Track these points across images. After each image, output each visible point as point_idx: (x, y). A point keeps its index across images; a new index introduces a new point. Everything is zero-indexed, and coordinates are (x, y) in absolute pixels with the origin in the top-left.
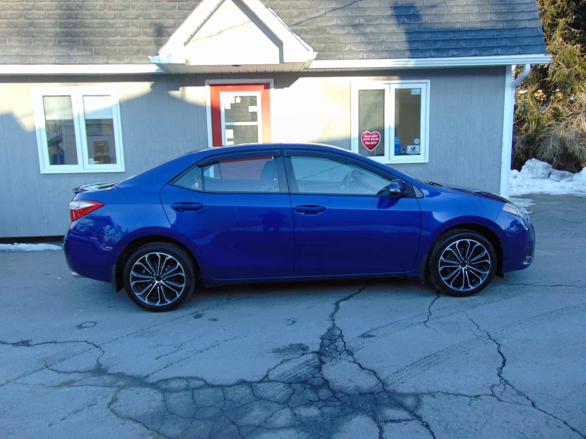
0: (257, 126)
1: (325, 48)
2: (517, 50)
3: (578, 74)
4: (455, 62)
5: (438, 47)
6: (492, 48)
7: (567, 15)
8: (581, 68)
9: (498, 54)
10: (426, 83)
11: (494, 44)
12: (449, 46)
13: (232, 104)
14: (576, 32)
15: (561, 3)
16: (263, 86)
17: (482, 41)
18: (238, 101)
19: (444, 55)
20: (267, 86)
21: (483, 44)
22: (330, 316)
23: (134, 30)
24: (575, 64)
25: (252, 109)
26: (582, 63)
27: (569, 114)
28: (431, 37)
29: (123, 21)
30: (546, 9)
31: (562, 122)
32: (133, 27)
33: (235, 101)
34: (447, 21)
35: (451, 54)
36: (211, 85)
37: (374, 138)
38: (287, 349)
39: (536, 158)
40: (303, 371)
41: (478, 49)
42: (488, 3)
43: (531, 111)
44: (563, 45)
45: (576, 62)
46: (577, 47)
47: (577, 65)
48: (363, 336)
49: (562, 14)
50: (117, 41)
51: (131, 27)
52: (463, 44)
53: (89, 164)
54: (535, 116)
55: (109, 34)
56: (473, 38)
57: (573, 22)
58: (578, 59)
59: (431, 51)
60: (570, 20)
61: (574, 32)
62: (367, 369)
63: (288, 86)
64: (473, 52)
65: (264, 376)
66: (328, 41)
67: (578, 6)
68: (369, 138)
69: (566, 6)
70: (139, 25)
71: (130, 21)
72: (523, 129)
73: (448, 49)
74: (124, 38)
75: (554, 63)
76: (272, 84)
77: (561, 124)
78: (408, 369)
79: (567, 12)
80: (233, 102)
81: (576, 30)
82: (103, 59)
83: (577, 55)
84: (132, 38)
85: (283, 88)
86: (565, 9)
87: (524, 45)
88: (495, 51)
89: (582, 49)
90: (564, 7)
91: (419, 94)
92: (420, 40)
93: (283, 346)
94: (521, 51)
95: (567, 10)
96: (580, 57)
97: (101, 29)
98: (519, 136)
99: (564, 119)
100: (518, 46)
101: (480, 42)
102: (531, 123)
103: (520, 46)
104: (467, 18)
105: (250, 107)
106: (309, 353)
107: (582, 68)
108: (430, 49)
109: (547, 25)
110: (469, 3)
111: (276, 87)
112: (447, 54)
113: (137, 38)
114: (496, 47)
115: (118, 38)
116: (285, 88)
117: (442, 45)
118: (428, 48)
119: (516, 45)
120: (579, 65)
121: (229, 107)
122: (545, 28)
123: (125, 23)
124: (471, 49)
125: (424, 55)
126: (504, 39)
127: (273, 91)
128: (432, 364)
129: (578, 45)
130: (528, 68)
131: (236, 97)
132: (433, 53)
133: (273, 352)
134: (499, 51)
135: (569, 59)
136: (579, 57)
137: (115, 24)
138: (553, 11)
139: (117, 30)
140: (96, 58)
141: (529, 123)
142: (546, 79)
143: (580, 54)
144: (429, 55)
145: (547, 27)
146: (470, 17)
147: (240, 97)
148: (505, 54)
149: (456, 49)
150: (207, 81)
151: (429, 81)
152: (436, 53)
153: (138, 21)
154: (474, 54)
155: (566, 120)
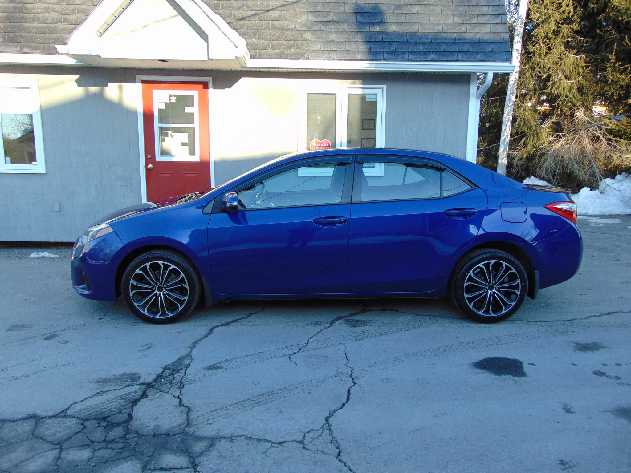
0: (193, 129)
1: (268, 44)
2: (479, 56)
3: (581, 87)
4: (409, 66)
5: (393, 49)
6: (453, 52)
7: (574, 22)
8: (584, 81)
9: (458, 60)
10: (383, 88)
11: (456, 48)
12: (406, 49)
13: (166, 104)
14: (582, 41)
15: (567, 8)
16: (202, 86)
17: (442, 45)
18: (173, 100)
19: (399, 58)
20: (205, 86)
21: (443, 48)
22: (193, 343)
23: (53, 16)
24: (578, 75)
25: (188, 110)
26: (586, 75)
27: (571, 130)
28: (386, 38)
29: (43, 6)
30: (550, 14)
31: (562, 139)
32: (53, 13)
33: (170, 100)
34: (405, 21)
35: (407, 58)
36: (143, 82)
37: (324, 147)
38: (117, 378)
39: (535, 176)
40: (112, 406)
41: (436, 53)
42: (452, 4)
43: (529, 125)
44: (565, 54)
45: (580, 73)
46: (581, 58)
47: (581, 77)
48: (210, 368)
49: (568, 21)
50: (34, 27)
51: (51, 13)
52: (421, 48)
53: (6, 163)
54: (533, 131)
55: (26, 20)
56: (432, 41)
57: (579, 29)
58: (582, 70)
59: (385, 54)
60: (575, 27)
61: (580, 40)
62: (185, 406)
63: (229, 87)
64: (431, 57)
65: (63, 410)
66: (272, 38)
67: (586, 11)
68: (318, 146)
69: (572, 12)
70: (60, 10)
71: (51, 5)
72: (521, 144)
73: (404, 52)
74: (42, 25)
75: (553, 73)
76: (210, 84)
77: (560, 141)
78: (229, 407)
79: (573, 18)
80: (168, 101)
81: (583, 39)
82: (17, 47)
83: (581, 67)
84: (51, 25)
85: (224, 89)
86: (571, 15)
87: (487, 51)
88: (455, 57)
89: (587, 60)
90: (570, 12)
91: (375, 100)
92: (374, 40)
93: (114, 375)
94: (484, 58)
95: (572, 16)
96: (585, 69)
97: (17, 14)
98: (517, 151)
99: (565, 135)
100: (481, 52)
101: (440, 46)
102: (529, 138)
103: (484, 52)
104: (428, 18)
105: (186, 108)
106: (136, 385)
107: (586, 80)
108: (383, 51)
109: (552, 31)
110: (431, 3)
111: (214, 88)
112: (402, 58)
113: (56, 25)
114: (457, 52)
115: (35, 24)
116: (226, 89)
117: (397, 47)
118: (381, 50)
119: (480, 51)
120: (583, 77)
121: (163, 107)
122: (550, 35)
123: (44, 8)
124: (429, 53)
125: (376, 58)
126: (466, 45)
127: (211, 91)
128: (260, 403)
129: (583, 55)
130: (490, 77)
131: (170, 96)
132: (386, 56)
133: (96, 382)
134: (460, 57)
135: (571, 70)
136: (583, 68)
137: (33, 9)
138: (558, 16)
139: (35, 16)
140: (8, 46)
141: (527, 138)
142: (545, 90)
143: (583, 64)
144: (382, 58)
145: (551, 34)
146: (431, 18)
147: (175, 97)
148: (465, 60)
149: (413, 53)
150: (138, 77)
151: (385, 87)
152: (390, 56)
153: (59, 6)
154: (432, 58)
155: (566, 136)
